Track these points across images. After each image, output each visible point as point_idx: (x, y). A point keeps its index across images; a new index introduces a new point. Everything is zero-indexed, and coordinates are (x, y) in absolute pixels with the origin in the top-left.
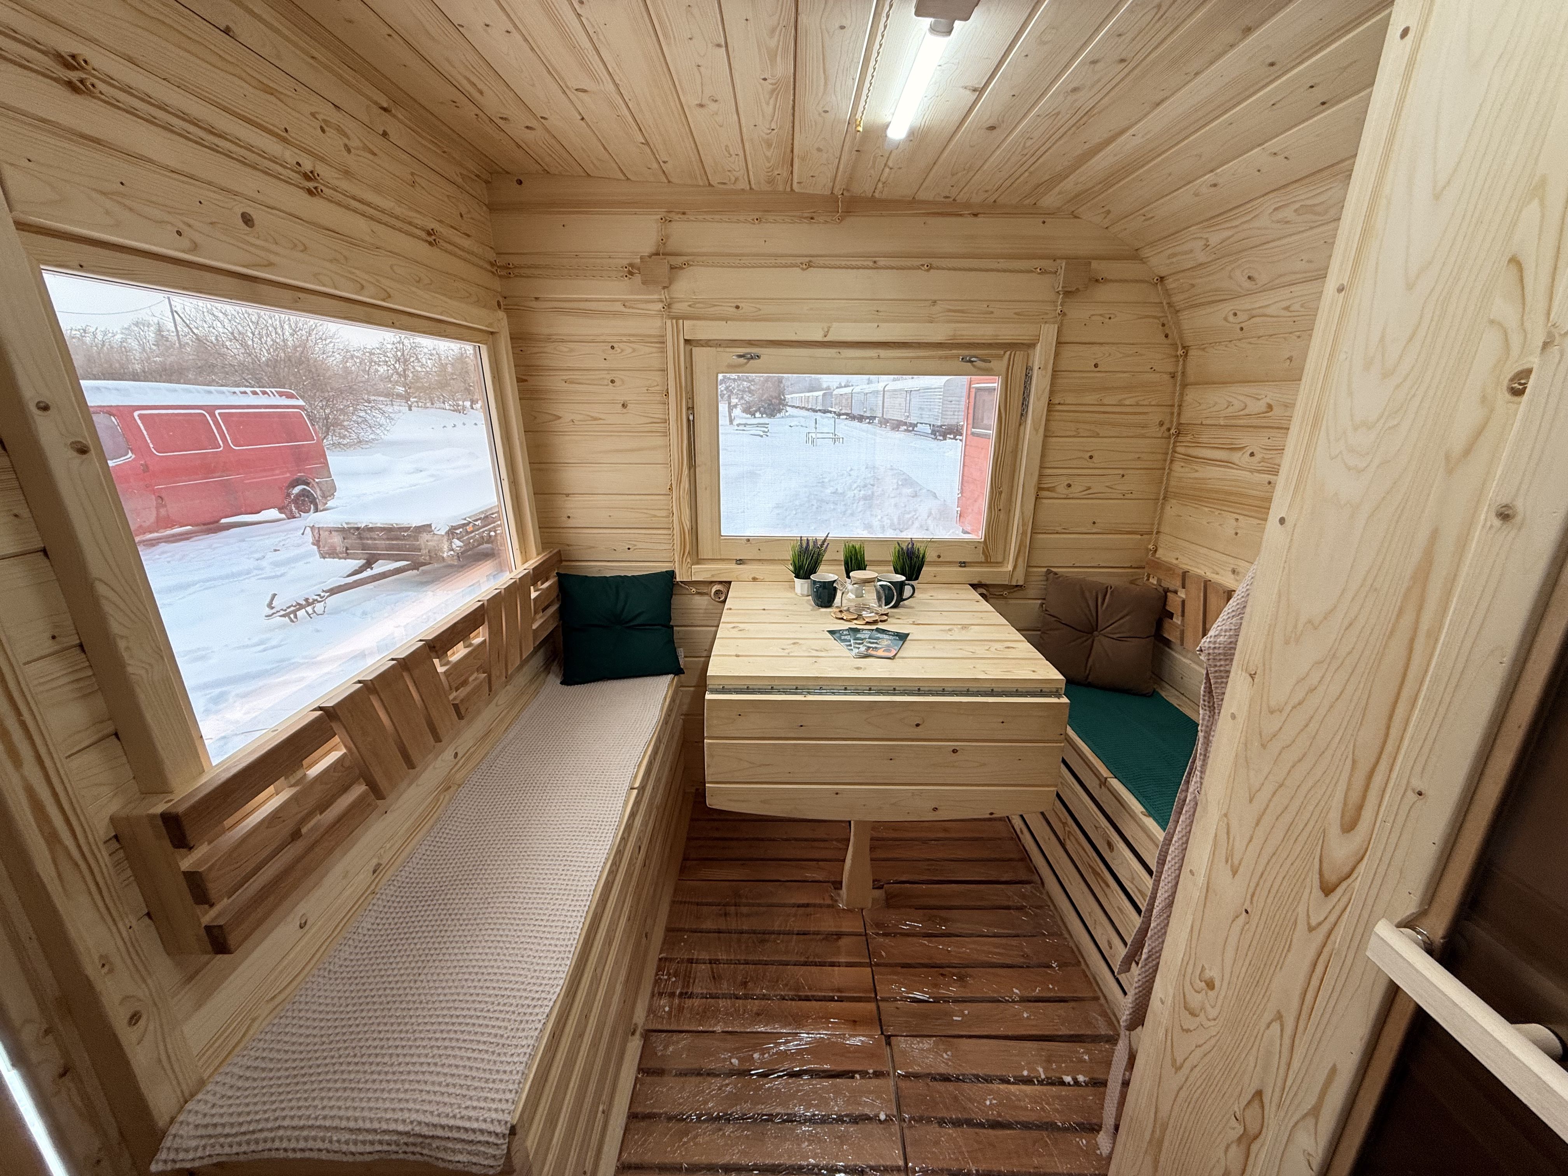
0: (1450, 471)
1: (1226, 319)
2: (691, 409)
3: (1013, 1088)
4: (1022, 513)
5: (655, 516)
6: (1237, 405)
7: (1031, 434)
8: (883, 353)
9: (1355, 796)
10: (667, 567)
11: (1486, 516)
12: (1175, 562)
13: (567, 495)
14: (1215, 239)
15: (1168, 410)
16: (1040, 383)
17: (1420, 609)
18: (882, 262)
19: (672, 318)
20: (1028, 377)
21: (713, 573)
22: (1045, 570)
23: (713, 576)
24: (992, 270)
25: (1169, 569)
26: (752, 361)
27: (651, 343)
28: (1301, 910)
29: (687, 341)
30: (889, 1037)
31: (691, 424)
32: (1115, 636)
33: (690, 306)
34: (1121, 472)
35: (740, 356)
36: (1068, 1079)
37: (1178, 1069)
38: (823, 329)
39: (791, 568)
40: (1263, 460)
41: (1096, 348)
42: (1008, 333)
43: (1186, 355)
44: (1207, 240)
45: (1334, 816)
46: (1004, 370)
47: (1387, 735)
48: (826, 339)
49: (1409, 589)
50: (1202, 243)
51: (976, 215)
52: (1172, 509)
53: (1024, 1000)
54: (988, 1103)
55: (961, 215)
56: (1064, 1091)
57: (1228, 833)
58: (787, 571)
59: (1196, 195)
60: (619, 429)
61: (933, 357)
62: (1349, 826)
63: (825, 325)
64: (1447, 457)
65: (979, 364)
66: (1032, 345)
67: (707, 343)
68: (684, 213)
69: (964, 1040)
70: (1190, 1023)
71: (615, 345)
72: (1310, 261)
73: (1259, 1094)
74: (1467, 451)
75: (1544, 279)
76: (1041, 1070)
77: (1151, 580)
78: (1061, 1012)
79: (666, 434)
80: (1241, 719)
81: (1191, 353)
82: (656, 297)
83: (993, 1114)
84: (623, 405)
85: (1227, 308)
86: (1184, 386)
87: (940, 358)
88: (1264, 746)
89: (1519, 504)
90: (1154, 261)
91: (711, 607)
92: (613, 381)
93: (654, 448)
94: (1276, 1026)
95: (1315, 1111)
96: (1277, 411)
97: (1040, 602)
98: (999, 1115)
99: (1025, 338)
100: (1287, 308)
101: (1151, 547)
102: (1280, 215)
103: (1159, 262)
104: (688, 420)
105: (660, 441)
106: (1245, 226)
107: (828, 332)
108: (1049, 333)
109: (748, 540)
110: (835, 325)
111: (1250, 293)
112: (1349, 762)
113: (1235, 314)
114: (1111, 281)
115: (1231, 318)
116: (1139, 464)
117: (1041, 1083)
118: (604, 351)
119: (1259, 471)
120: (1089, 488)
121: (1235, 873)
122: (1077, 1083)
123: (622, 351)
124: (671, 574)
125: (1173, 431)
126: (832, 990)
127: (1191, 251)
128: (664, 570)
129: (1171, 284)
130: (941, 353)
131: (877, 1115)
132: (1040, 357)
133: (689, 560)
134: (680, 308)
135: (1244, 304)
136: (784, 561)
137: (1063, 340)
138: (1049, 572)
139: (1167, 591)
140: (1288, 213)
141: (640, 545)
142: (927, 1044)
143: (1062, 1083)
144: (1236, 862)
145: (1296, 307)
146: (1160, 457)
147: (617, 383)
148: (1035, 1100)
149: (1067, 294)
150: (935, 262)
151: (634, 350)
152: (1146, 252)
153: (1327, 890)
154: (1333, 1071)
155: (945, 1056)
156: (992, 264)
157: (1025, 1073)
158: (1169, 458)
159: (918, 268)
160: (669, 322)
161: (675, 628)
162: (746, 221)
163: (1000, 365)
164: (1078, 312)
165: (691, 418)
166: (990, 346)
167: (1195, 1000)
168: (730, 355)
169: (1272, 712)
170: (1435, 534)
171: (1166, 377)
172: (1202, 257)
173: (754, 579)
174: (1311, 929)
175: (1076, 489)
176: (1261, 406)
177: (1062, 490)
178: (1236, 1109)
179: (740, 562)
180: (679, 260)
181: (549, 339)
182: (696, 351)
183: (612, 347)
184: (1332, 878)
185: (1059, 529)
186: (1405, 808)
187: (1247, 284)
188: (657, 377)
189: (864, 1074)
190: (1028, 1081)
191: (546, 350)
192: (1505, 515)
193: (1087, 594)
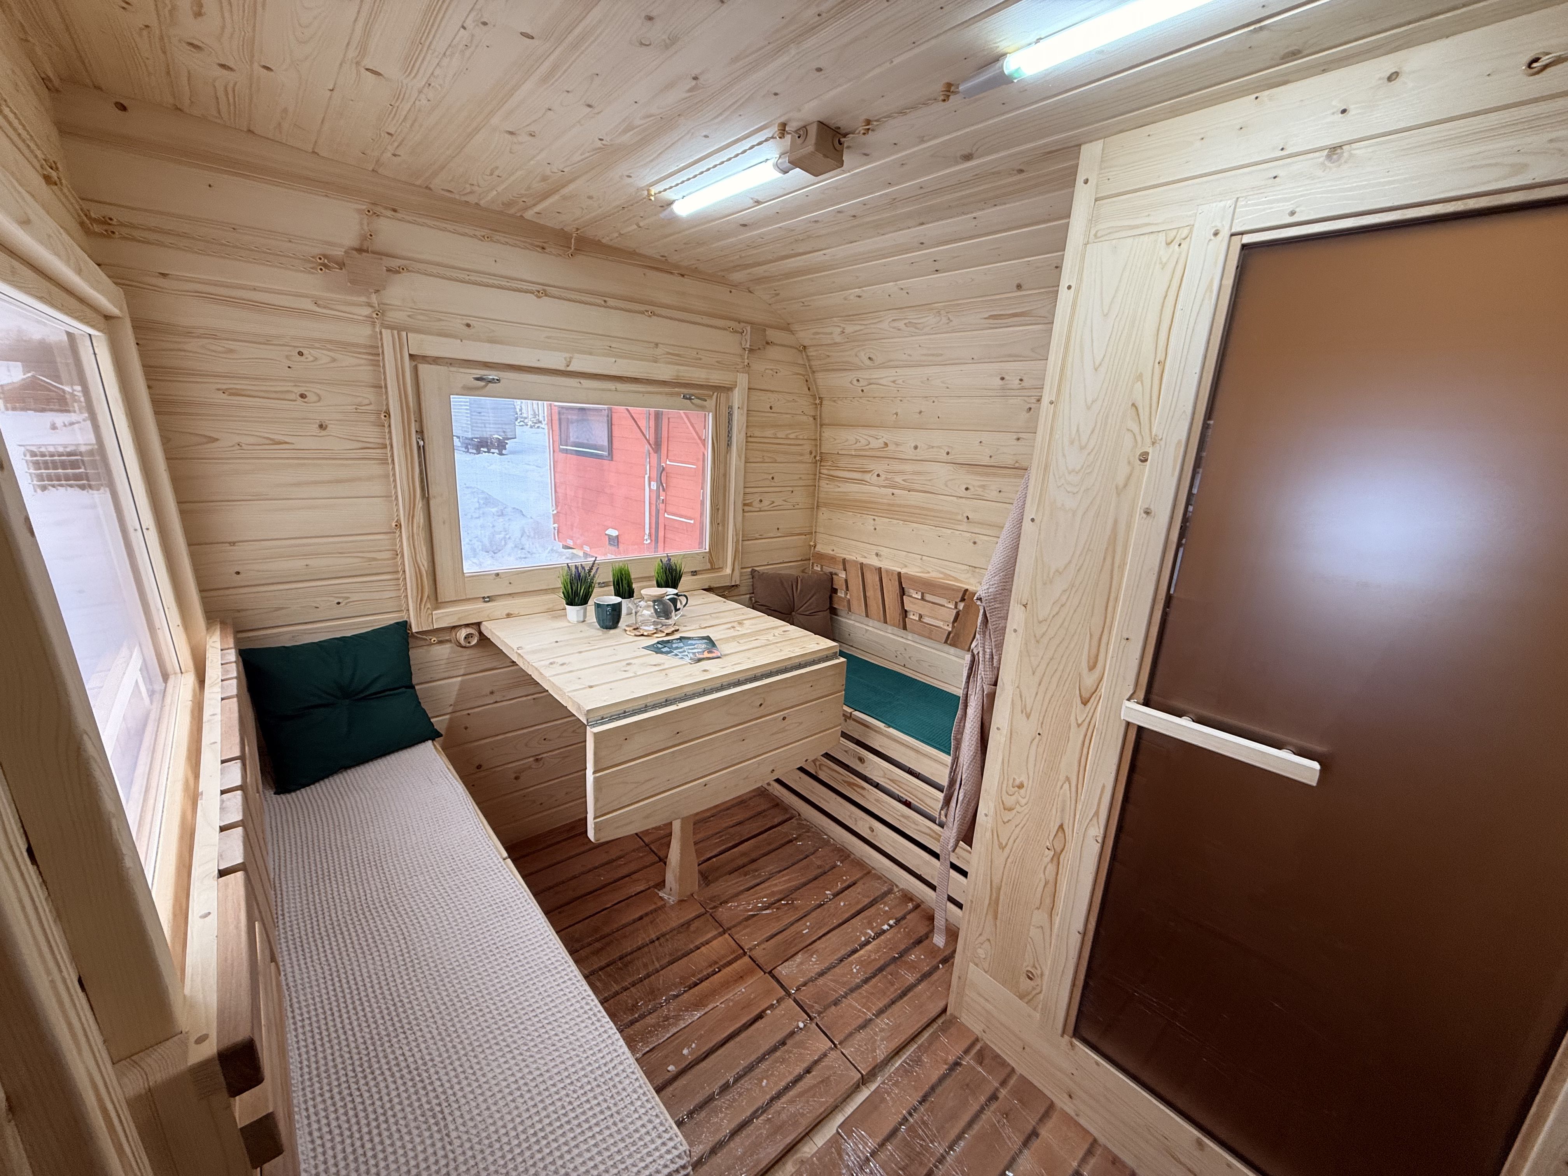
0: (1118, 494)
1: (851, 383)
2: (421, 433)
3: (862, 952)
4: (735, 525)
5: (375, 559)
6: (863, 442)
7: (735, 460)
8: (620, 386)
9: (1094, 651)
10: (394, 618)
11: (1139, 511)
12: (832, 553)
13: (233, 544)
14: (849, 329)
15: (813, 443)
16: (738, 419)
17: (1114, 558)
18: (611, 302)
19: (391, 328)
20: (730, 415)
21: (460, 615)
22: (750, 570)
23: (459, 619)
24: (699, 324)
25: (832, 559)
26: (490, 384)
27: (360, 353)
28: (1073, 718)
29: (410, 355)
30: (770, 973)
31: (422, 450)
32: (807, 613)
33: (409, 316)
34: (791, 489)
35: (477, 379)
36: (886, 927)
37: (1002, 848)
38: (565, 358)
39: (562, 595)
40: (887, 479)
41: (769, 394)
42: (717, 377)
43: (821, 404)
44: (844, 329)
45: (1084, 665)
46: (714, 408)
47: (1106, 618)
48: (569, 369)
49: (1107, 549)
50: (839, 330)
51: (683, 276)
52: (824, 515)
53: (836, 895)
54: (855, 970)
55: (672, 273)
56: (888, 935)
57: (1021, 696)
58: (559, 599)
59: (845, 299)
60: (315, 456)
61: (661, 393)
62: (1092, 668)
63: (567, 355)
64: (1117, 488)
65: (696, 401)
66: (729, 389)
67: (436, 361)
68: (395, 211)
69: (818, 942)
70: (1008, 816)
71: (305, 352)
72: (910, 355)
73: (1061, 827)
74: (1126, 485)
75: (1147, 414)
76: (869, 931)
77: (815, 568)
78: (859, 890)
79: (386, 461)
80: (1021, 631)
81: (824, 402)
82: (363, 299)
83: (861, 976)
84: (321, 426)
85: (852, 376)
86: (821, 425)
87: (667, 394)
88: (1038, 642)
89: (1152, 507)
90: (801, 335)
91: (454, 655)
92: (303, 396)
93: (370, 479)
94: (1066, 786)
95: (1097, 814)
96: (891, 447)
97: (748, 596)
98: (865, 973)
99: (727, 384)
100: (894, 382)
101: (812, 543)
102: (895, 324)
103: (805, 336)
104: (419, 447)
105: (375, 469)
106: (872, 326)
107: (570, 362)
108: (742, 380)
109: (497, 575)
110: (576, 355)
111: (869, 368)
112: (1088, 635)
113: (858, 381)
114: (777, 345)
115: (855, 382)
116: (801, 483)
117: (874, 939)
118: (287, 357)
119: (884, 487)
120: (773, 502)
121: (1028, 717)
122: (891, 926)
123: (316, 359)
124: (404, 626)
125: (818, 458)
126: (710, 966)
127: (831, 333)
128: (392, 622)
129: (811, 352)
130: (667, 390)
131: (798, 1027)
132: (737, 398)
133: (429, 606)
134: (396, 316)
135: (863, 375)
136: (553, 590)
137: (752, 386)
138: (753, 571)
139: (831, 574)
140: (900, 324)
141: (354, 597)
142: (799, 958)
143: (884, 932)
144: (1028, 710)
145: (900, 382)
146: (812, 477)
147: (311, 397)
148: (877, 950)
149: (751, 350)
150: (658, 310)
151: (334, 360)
152: (796, 327)
153: (1085, 703)
154: (1104, 786)
155: (813, 960)
156: (698, 318)
157: (863, 939)
158: (816, 477)
159: (642, 313)
160: (386, 333)
161: (417, 687)
162: (475, 236)
163: (711, 403)
164: (759, 366)
165: (421, 443)
166: (701, 387)
167: (1010, 801)
168: (468, 376)
169: (1040, 622)
170: (1116, 522)
171: (812, 419)
172: (838, 339)
173: (509, 615)
174: (1079, 726)
175: (766, 502)
176: (879, 443)
177: (756, 504)
178: (1048, 844)
179: (489, 599)
180: (395, 263)
181: (189, 333)
182: (423, 368)
183: (301, 354)
184: (1086, 695)
185: (757, 536)
186: (1122, 647)
187: (868, 362)
188: (369, 395)
189: (771, 1007)
190: (867, 943)
191: (187, 347)
192: (1147, 512)
193: (785, 584)
